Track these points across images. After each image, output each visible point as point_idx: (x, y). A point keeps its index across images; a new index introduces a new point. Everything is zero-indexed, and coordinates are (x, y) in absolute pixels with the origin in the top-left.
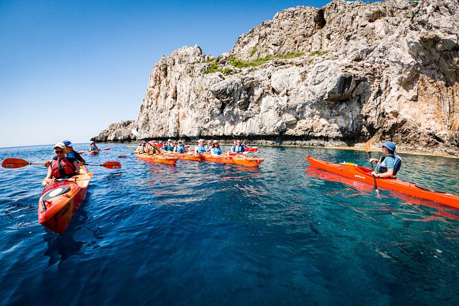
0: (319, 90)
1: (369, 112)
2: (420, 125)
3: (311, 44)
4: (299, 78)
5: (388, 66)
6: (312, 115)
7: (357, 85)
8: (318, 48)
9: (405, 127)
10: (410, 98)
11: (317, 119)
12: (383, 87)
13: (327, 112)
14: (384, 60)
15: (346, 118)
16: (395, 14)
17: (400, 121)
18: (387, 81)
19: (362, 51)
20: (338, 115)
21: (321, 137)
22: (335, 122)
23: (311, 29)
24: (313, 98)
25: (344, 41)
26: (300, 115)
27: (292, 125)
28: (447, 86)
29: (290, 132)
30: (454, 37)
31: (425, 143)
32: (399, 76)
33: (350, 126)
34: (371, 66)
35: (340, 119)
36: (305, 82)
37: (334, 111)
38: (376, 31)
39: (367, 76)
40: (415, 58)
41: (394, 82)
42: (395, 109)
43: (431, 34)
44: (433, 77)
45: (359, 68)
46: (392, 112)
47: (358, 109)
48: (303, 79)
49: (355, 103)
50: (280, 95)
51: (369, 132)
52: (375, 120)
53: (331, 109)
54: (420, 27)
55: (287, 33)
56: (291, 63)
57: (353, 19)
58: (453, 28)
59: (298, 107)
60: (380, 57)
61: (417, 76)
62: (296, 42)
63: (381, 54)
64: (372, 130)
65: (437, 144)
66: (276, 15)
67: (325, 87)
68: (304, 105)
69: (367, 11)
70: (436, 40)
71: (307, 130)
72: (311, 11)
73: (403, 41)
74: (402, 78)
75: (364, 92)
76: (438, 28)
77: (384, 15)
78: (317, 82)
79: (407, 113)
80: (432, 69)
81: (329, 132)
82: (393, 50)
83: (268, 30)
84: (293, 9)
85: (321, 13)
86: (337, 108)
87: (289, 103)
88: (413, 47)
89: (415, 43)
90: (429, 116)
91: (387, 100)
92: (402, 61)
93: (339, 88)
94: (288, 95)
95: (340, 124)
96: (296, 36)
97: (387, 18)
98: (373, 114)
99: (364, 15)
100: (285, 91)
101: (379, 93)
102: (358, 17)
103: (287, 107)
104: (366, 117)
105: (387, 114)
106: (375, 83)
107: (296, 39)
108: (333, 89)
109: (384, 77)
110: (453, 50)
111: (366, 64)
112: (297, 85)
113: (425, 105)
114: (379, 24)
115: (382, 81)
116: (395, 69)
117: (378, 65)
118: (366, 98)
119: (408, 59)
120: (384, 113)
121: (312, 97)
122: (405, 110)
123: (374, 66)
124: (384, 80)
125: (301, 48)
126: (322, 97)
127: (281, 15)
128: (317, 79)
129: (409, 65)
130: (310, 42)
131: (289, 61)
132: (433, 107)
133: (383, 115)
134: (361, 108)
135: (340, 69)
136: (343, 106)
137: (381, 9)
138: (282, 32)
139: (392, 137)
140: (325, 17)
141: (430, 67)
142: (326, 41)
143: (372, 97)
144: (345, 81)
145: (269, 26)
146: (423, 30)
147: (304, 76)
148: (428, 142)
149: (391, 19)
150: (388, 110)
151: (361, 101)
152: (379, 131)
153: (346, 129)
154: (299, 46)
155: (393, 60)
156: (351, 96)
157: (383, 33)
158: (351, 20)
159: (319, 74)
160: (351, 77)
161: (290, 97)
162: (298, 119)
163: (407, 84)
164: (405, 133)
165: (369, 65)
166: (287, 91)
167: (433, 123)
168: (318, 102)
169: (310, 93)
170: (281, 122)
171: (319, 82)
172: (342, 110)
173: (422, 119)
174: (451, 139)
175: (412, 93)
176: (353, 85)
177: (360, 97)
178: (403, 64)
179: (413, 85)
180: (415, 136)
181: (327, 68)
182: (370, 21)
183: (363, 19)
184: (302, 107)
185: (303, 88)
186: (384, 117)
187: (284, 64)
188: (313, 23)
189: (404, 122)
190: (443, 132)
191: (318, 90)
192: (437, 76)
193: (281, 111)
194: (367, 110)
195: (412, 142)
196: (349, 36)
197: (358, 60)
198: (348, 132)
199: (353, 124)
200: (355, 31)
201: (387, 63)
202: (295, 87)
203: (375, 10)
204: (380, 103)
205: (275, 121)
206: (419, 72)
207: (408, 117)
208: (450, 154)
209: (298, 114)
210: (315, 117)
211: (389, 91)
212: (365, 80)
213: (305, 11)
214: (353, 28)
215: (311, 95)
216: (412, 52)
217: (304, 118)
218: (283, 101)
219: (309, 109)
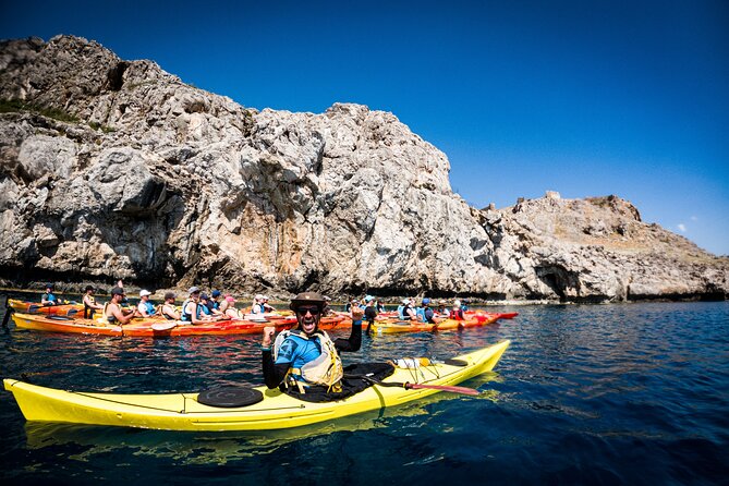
0: (108, 193)
1: (179, 241)
2: (243, 265)
3: (92, 108)
4: (75, 161)
5: (210, 182)
6: (87, 235)
7: (167, 198)
8: (102, 119)
9: (228, 268)
10: (232, 229)
11: (97, 244)
12: (200, 208)
13: (113, 233)
14: (206, 173)
15: (143, 247)
16: (220, 114)
17: (221, 258)
18: (206, 202)
19: (182, 151)
20: (131, 241)
21: (102, 278)
22: (126, 252)
23: (98, 85)
24: (95, 204)
25: (145, 124)
26: (66, 231)
27: (48, 248)
28: (277, 221)
29: (46, 262)
30: (297, 169)
31: (251, 289)
32: (223, 199)
33: (149, 261)
34: (189, 176)
35: (134, 248)
36: (85, 171)
37: (125, 233)
38: (190, 127)
39: (183, 189)
40: (247, 180)
41: (215, 204)
42: (214, 241)
43: (274, 159)
44: (263, 208)
45: (174, 174)
46: (210, 246)
47: (163, 236)
48: (83, 166)
49: (159, 225)
50: (35, 184)
51: (176, 272)
52: (185, 255)
53: (121, 228)
54: (262, 146)
55: (61, 74)
56: (59, 129)
57: (165, 98)
58: (298, 160)
59: (66, 216)
60: (203, 167)
61: (244, 203)
62: (69, 95)
63: (204, 163)
64: (181, 270)
65: (265, 289)
66: (58, 37)
67: (119, 190)
68: (78, 213)
69: (188, 96)
70: (277, 167)
71: (76, 262)
72: (110, 58)
73: (236, 156)
74: (226, 202)
75: (174, 211)
76: (282, 154)
77: (206, 111)
78: (107, 177)
79: (228, 248)
80: (263, 198)
81: (114, 269)
82: (221, 163)
83: (33, 54)
84: (86, 41)
85: (122, 67)
86: (130, 230)
87: (49, 205)
88: (248, 167)
89: (252, 163)
90: (253, 254)
91: (204, 227)
92: (230, 181)
93: (144, 197)
94: (50, 189)
95: (133, 256)
96: (74, 85)
97: (209, 115)
98: (183, 245)
99: (182, 99)
100: (45, 178)
101: (195, 216)
102: (172, 99)
103: (45, 211)
104: (174, 249)
105: (204, 247)
106: (191, 201)
107: (71, 89)
108: (136, 197)
109: (204, 195)
110: (292, 183)
111: (183, 171)
112: (69, 173)
113: (249, 240)
114: (197, 119)
115: (199, 201)
116: (220, 188)
117: (198, 177)
118: (176, 221)
119: (238, 181)
120: (198, 245)
121: (93, 203)
122: (225, 244)
123: (193, 177)
124: (203, 200)
125: (74, 108)
126: (113, 206)
127: (64, 40)
128: (110, 171)
129: (237, 187)
130: (91, 104)
131: (59, 124)
132: (258, 244)
133: (197, 248)
134: (168, 234)
135: (148, 167)
136: (140, 228)
137: (206, 102)
138: (54, 68)
139: (211, 280)
140: (125, 75)
141: (261, 196)
142: (117, 113)
143: (184, 221)
144: (153, 188)
145: (37, 49)
146: (266, 152)
147: (84, 161)
148: (256, 288)
149: (214, 119)
150: (205, 243)
151: (169, 223)
152: (190, 271)
153: (143, 265)
154: (71, 103)
155: (219, 176)
156: (156, 213)
157: (198, 133)
158: (162, 98)
159: (114, 166)
160: (162, 185)
161: (54, 193)
162: (61, 239)
163: (229, 211)
164: (228, 275)
165: (187, 173)
166: (50, 179)
167: (259, 263)
168: (102, 212)
169: (90, 193)
170: (30, 239)
171: (111, 179)
172: (138, 233)
173: (245, 258)
174: (281, 283)
175: (235, 223)
176: (162, 198)
177: (168, 217)
178: (230, 185)
179: (237, 214)
180: (239, 280)
181: (128, 160)
182: (187, 111)
183: (179, 103)
184: (72, 217)
185: (79, 181)
186: (199, 251)
187: (47, 126)
188: (104, 77)
189: (226, 260)
190: (270, 275)
191: (107, 190)
192: (268, 208)
193: (33, 217)
194: (175, 239)
195: (236, 287)
196: (154, 120)
197: (173, 161)
198: (146, 270)
199: (153, 259)
200: (164, 116)
201: (210, 177)
202: (65, 175)
203: (199, 99)
204: (194, 231)
205: (18, 236)
206: (247, 198)
207: (231, 254)
208: (283, 300)
209: (63, 228)
210: (92, 239)
211: (207, 216)
212: (179, 193)
213: (101, 54)
214: (162, 109)
215: (93, 198)
216: (243, 172)
217: (74, 239)
218: (40, 198)
219: (84, 223)
